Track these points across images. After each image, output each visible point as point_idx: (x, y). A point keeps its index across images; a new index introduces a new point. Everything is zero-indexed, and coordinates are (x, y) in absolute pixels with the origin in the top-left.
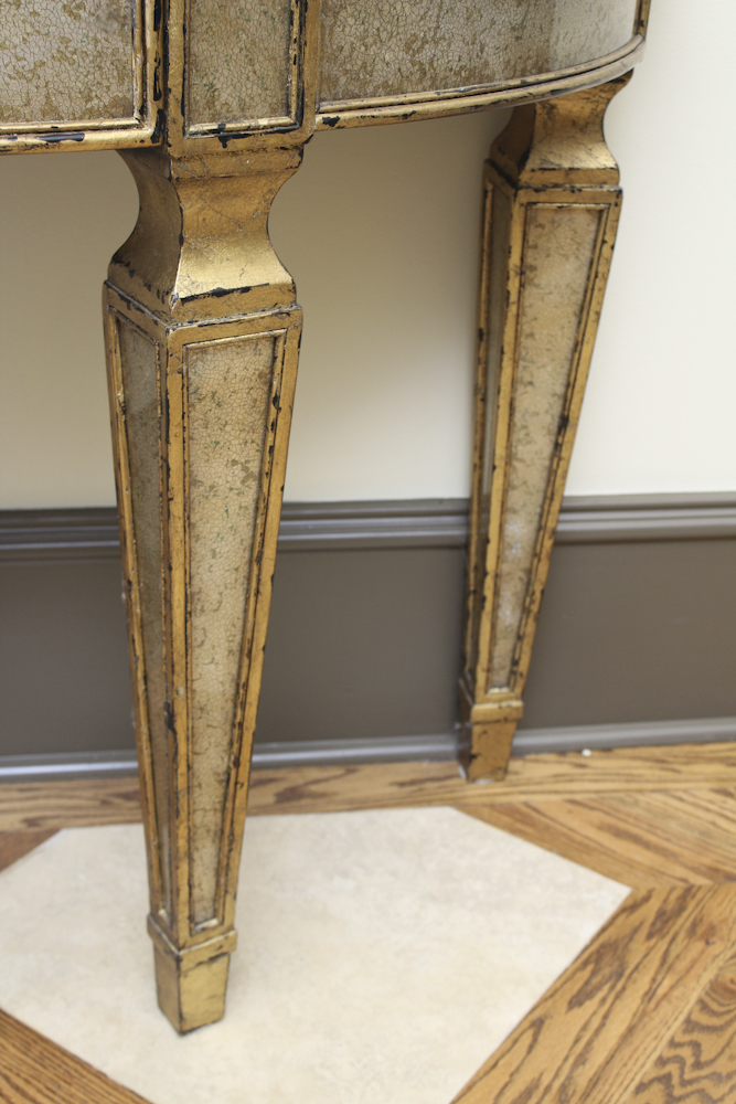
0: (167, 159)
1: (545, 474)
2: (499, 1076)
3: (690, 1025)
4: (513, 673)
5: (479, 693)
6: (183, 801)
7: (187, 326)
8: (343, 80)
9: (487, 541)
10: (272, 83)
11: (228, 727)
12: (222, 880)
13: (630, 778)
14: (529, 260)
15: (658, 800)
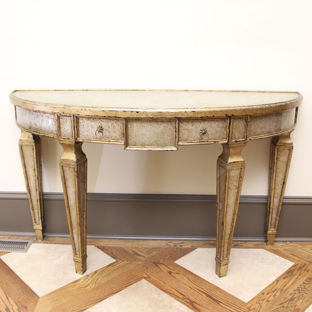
0: (229, 145)
1: (281, 192)
2: (271, 287)
3: (303, 283)
4: (275, 226)
5: (269, 229)
6: (224, 237)
7: (230, 166)
8: (252, 134)
9: (271, 202)
10: (243, 135)
11: (231, 226)
12: (228, 251)
13: (296, 247)
14: (278, 157)
15: (300, 250)
